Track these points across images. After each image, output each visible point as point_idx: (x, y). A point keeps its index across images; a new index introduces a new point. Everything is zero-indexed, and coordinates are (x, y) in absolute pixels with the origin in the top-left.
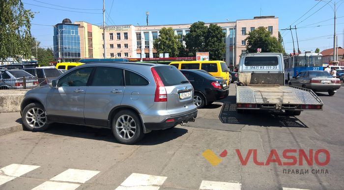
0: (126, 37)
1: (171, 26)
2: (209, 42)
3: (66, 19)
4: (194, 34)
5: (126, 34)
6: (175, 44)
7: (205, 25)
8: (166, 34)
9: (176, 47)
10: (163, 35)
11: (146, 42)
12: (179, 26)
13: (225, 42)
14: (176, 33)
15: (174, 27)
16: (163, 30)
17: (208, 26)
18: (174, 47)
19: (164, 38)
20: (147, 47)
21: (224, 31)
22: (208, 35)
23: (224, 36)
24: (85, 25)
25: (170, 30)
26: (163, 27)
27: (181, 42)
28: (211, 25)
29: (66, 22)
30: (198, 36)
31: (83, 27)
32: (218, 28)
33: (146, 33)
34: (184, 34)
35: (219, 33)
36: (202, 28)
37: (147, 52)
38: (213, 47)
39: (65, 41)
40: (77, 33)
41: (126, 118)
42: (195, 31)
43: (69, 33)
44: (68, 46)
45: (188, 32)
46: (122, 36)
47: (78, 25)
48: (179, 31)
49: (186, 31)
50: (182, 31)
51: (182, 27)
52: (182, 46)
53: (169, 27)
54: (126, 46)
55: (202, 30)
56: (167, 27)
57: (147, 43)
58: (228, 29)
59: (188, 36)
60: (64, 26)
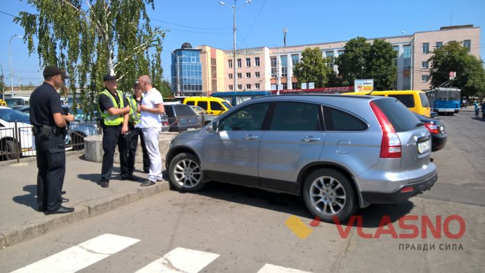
0: (258, 64)
1: (318, 46)
2: (373, 64)
3: (186, 44)
4: (351, 55)
5: (257, 59)
6: (323, 69)
7: (367, 42)
8: (311, 57)
9: (324, 74)
10: (307, 59)
11: (283, 69)
12: (330, 45)
13: (396, 64)
14: (324, 55)
15: (322, 47)
16: (307, 51)
17: (372, 43)
18: (321, 74)
19: (307, 62)
20: (285, 75)
21: (395, 49)
22: (371, 56)
23: (395, 57)
24: (208, 49)
25: (316, 51)
26: (306, 47)
27: (332, 66)
28: (376, 41)
29: (185, 47)
30: (356, 57)
31: (205, 52)
32: (386, 45)
33: (284, 57)
34: (336, 55)
35: (387, 52)
36: (362, 46)
37: (285, 82)
38: (378, 72)
39: (185, 71)
40: (198, 60)
41: (327, 181)
42: (352, 51)
43: (189, 60)
44: (188, 77)
45: (341, 53)
46: (253, 62)
47: (200, 50)
48: (329, 52)
49: (339, 51)
50: (332, 52)
51: (333, 46)
52: (333, 72)
53: (315, 47)
54: (258, 74)
55: (363, 48)
56: (312, 48)
57: (285, 70)
58: (401, 46)
59: (342, 58)
60: (183, 52)
